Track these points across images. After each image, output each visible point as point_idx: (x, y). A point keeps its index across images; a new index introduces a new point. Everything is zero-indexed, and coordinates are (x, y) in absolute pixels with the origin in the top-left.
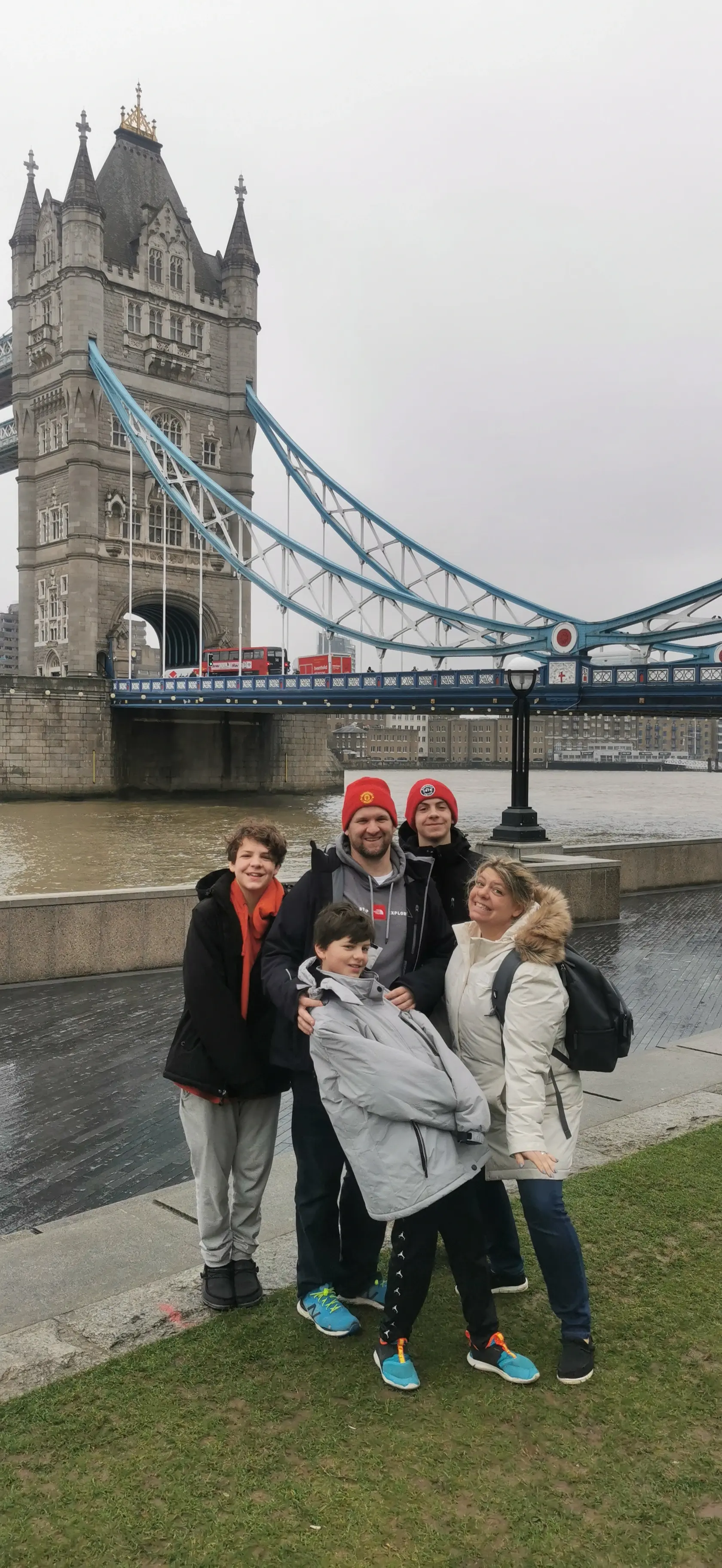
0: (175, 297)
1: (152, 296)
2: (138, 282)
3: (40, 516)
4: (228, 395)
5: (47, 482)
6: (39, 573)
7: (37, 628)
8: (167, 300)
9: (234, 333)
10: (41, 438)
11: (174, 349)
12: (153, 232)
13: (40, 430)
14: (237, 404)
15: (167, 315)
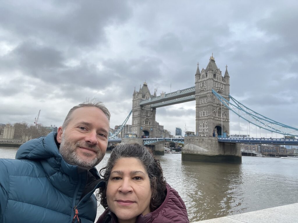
0: (220, 82)
1: (218, 82)
2: (216, 80)
3: (200, 113)
4: (226, 95)
5: (201, 108)
6: (200, 121)
7: (200, 129)
8: (219, 82)
9: (227, 86)
10: (200, 102)
11: (221, 89)
12: (218, 73)
13: (200, 100)
14: (227, 97)
15: (219, 84)
